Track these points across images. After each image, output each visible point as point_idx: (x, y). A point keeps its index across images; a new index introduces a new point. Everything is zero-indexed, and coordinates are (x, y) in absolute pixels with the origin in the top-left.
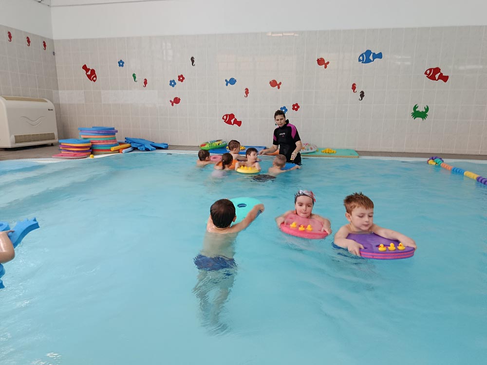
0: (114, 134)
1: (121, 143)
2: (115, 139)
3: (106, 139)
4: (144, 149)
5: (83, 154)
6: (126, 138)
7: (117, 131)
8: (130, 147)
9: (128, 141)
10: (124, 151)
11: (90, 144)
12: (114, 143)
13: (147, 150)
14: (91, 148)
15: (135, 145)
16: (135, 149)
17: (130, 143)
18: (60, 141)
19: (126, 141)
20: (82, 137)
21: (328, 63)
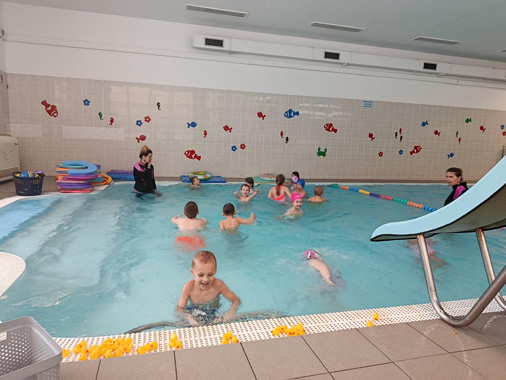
21: (265, 116)
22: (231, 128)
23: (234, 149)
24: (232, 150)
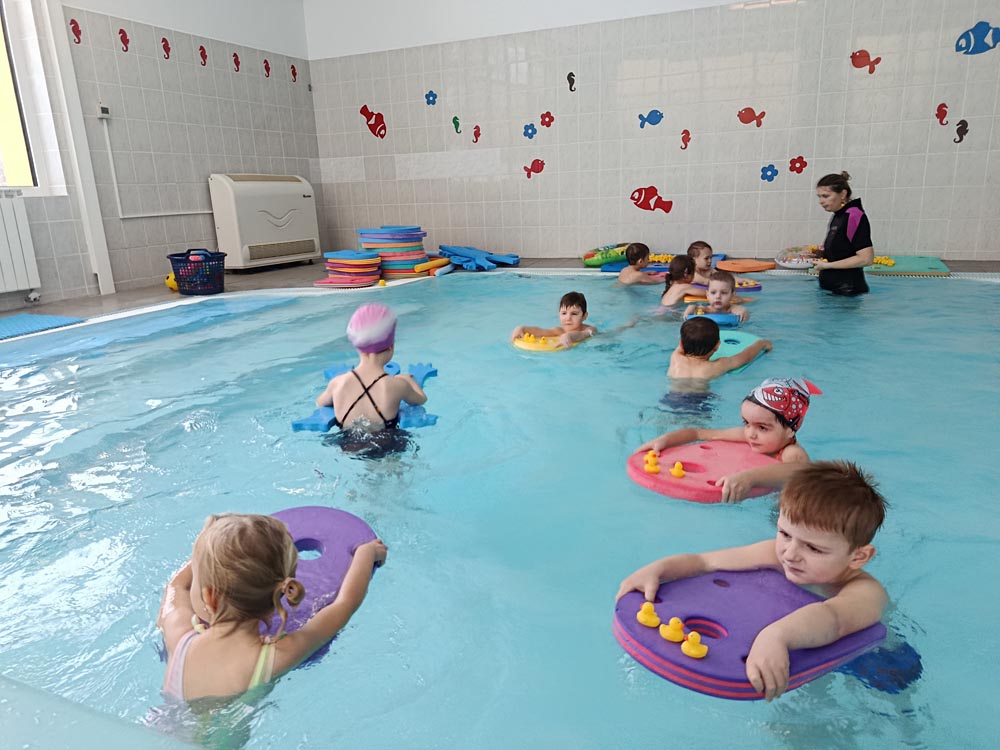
0: (419, 239)
1: (432, 257)
2: (422, 249)
3: (405, 250)
4: (474, 268)
5: (366, 278)
6: (440, 247)
7: (425, 234)
8: (449, 263)
9: (445, 252)
10: (438, 272)
11: (378, 260)
12: (420, 257)
13: (480, 269)
14: (379, 268)
15: (458, 261)
16: (457, 268)
17: (449, 256)
18: (326, 255)
19: (441, 253)
20: (364, 246)
21: (878, 60)
22: (763, 114)
23: (769, 173)
24: (763, 178)
